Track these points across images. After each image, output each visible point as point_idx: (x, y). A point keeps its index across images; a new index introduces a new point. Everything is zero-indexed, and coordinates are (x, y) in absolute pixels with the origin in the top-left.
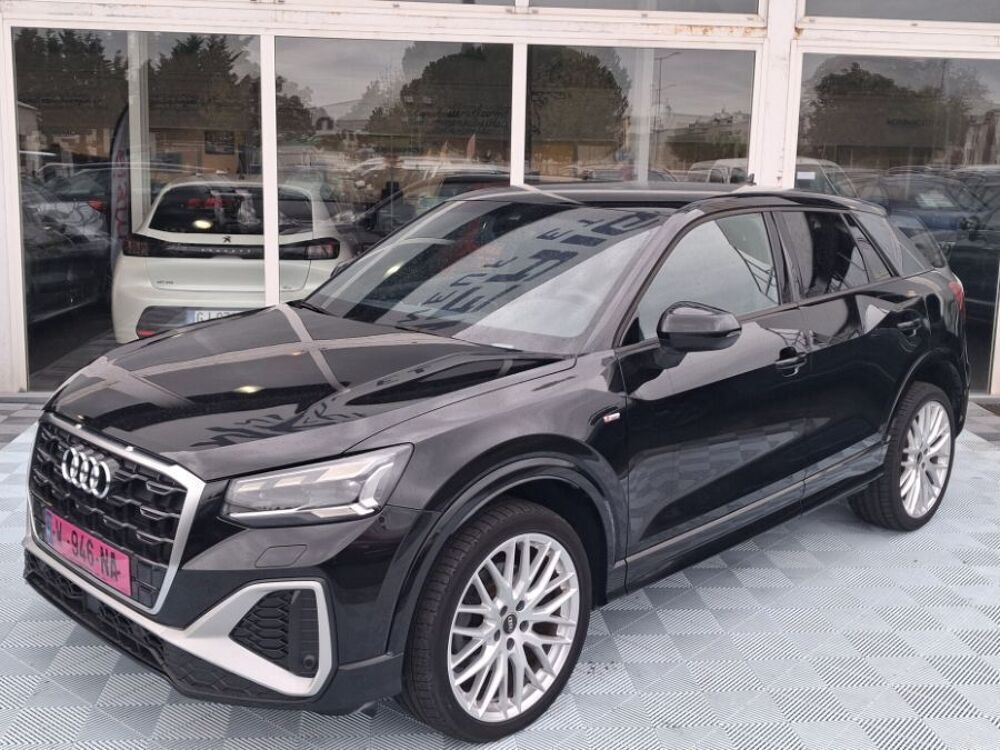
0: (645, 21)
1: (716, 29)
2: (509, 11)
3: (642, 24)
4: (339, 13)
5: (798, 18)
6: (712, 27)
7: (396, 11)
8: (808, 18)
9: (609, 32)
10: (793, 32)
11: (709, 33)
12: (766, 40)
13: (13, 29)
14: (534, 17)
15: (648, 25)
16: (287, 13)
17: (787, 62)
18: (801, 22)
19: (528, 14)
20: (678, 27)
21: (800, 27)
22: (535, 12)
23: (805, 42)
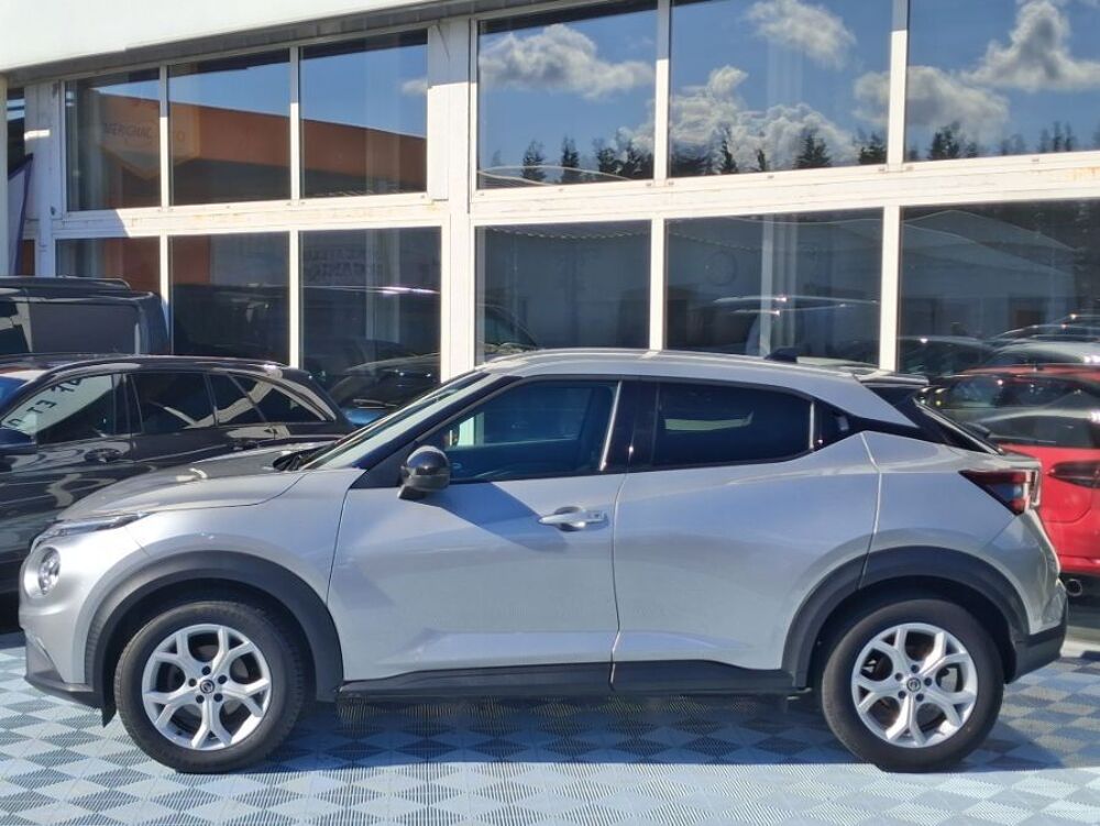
0: (1038, 167)
2: (882, 170)
3: (1033, 171)
4: (719, 190)
7: (771, 182)
9: (993, 184)
13: (476, 229)
14: (909, 174)
15: (1039, 171)
16: (675, 196)
19: (902, 172)
20: (1078, 171)
22: (910, 169)
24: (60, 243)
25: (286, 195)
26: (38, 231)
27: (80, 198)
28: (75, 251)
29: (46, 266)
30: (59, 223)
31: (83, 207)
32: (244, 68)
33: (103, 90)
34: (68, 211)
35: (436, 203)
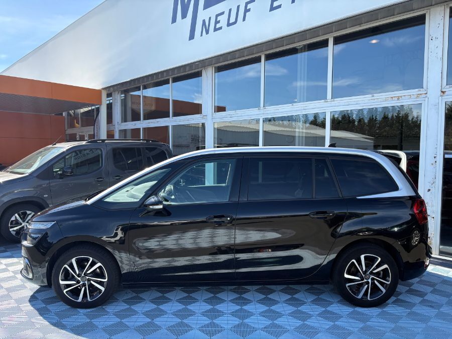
1: (403, 97)
2: (325, 101)
3: (372, 99)
5: (443, 87)
6: (401, 97)
7: (292, 107)
8: (448, 86)
10: (440, 93)
11: (400, 99)
12: (426, 99)
15: (374, 99)
17: (437, 106)
18: (444, 88)
19: (331, 101)
20: (387, 99)
21: (444, 90)
22: (333, 101)
23: (446, 97)
24: (120, 131)
25: (168, 116)
26: (115, 128)
27: (125, 120)
28: (124, 132)
29: (117, 136)
30: (119, 125)
31: (125, 121)
32: (162, 85)
33: (131, 93)
34: (122, 122)
35: (205, 117)
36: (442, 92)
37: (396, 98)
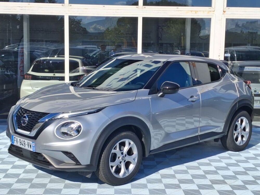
2: (137, 7)
3: (177, 11)
4: (87, 9)
5: (224, 8)
6: (198, 11)
7: (104, 8)
8: (227, 8)
9: (166, 13)
12: (214, 15)
16: (72, 9)
17: (221, 21)
20: (188, 11)
22: (145, 8)
23: (226, 15)
36: (224, 11)
37: (194, 12)
